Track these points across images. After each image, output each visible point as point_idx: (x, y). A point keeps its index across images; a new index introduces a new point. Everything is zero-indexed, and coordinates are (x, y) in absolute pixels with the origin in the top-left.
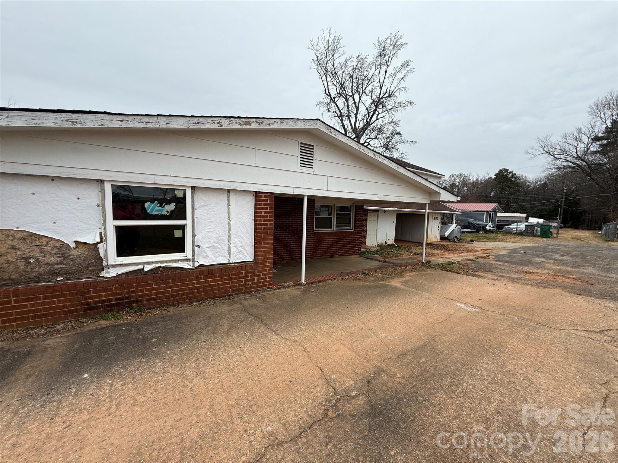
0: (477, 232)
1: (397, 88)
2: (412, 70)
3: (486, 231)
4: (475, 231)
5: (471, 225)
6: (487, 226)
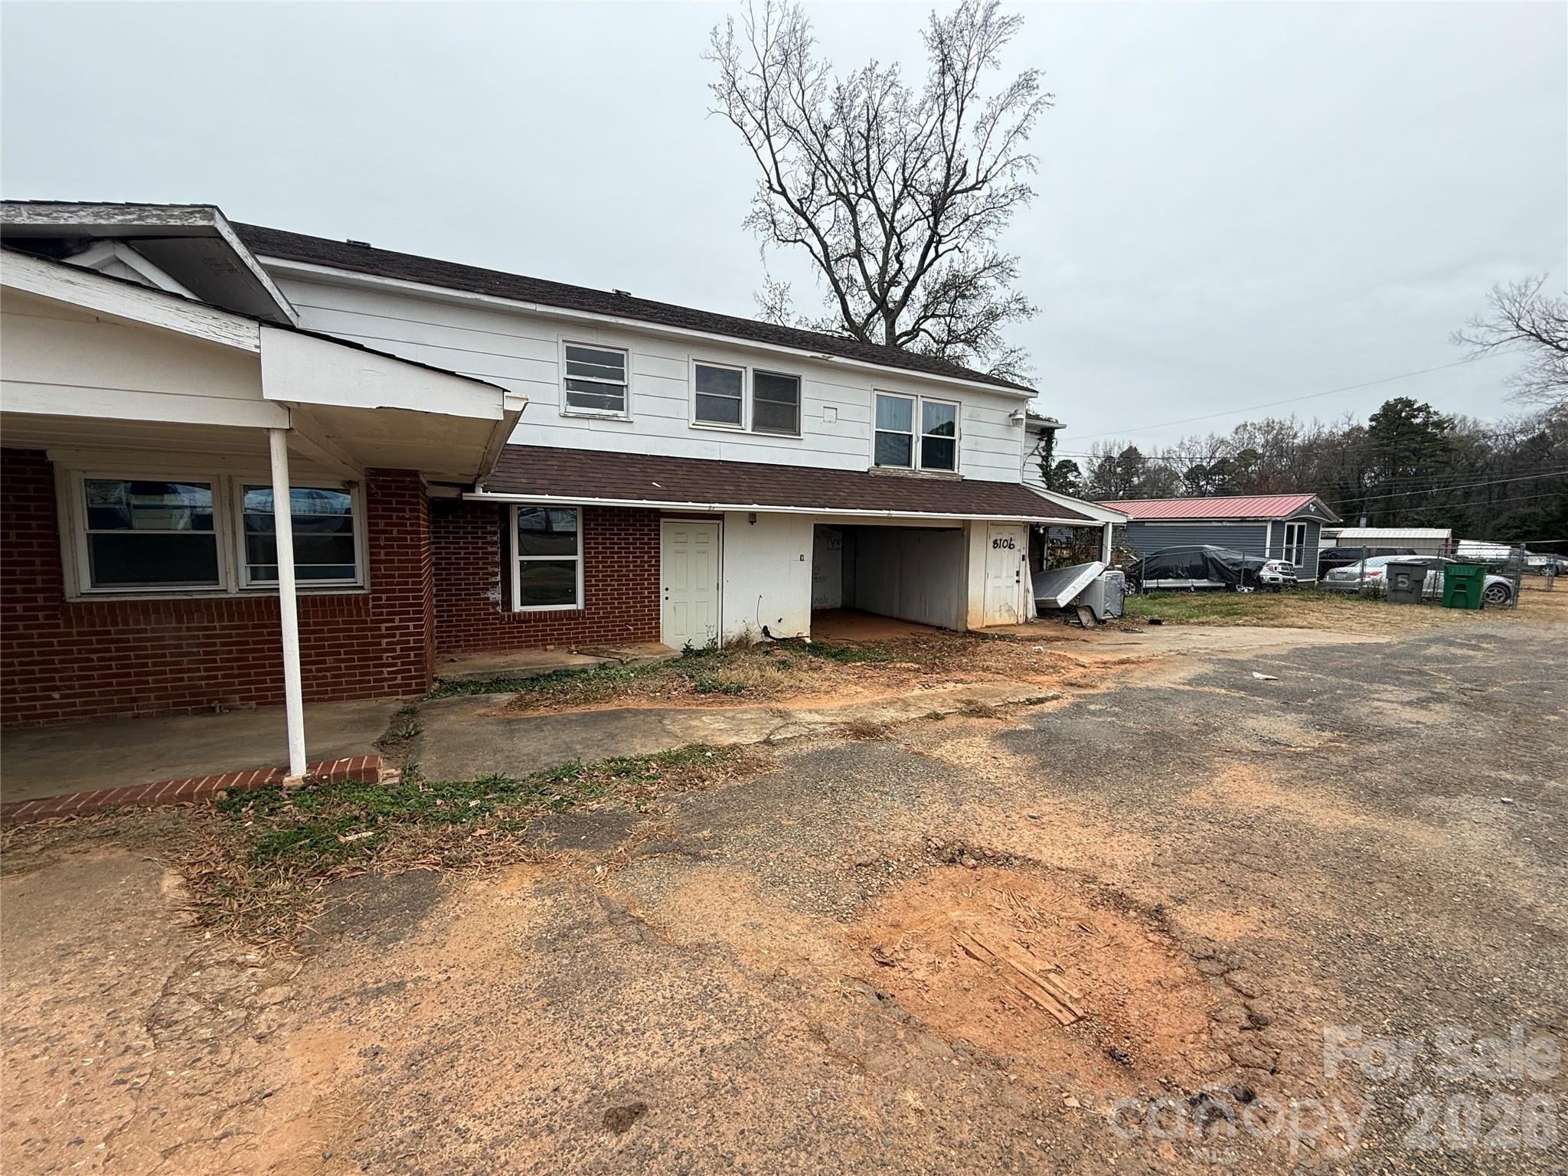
0: (1230, 589)
1: (1002, 161)
2: (1047, 99)
3: (1259, 585)
4: (1223, 585)
5: (1209, 563)
6: (1265, 568)
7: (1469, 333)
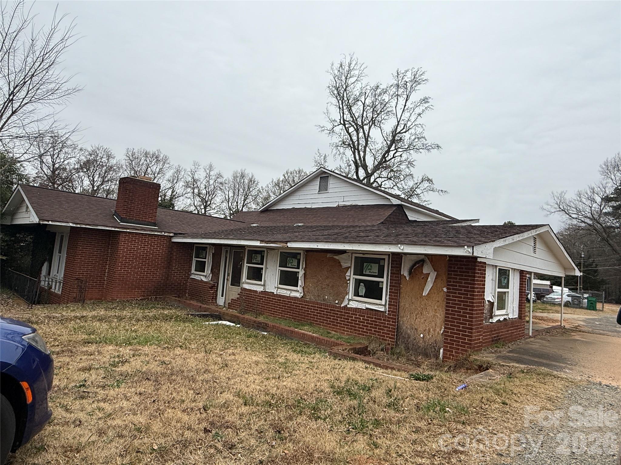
2: (431, 107)
7: (545, 207)
